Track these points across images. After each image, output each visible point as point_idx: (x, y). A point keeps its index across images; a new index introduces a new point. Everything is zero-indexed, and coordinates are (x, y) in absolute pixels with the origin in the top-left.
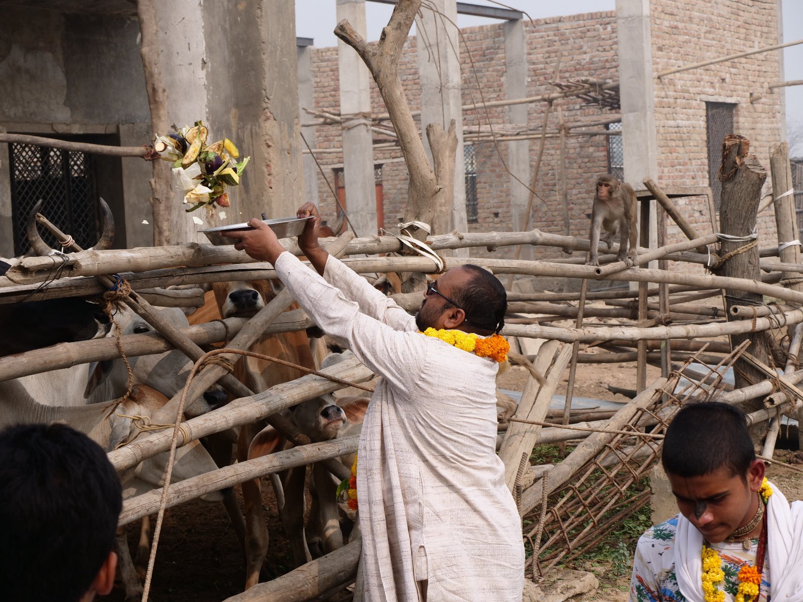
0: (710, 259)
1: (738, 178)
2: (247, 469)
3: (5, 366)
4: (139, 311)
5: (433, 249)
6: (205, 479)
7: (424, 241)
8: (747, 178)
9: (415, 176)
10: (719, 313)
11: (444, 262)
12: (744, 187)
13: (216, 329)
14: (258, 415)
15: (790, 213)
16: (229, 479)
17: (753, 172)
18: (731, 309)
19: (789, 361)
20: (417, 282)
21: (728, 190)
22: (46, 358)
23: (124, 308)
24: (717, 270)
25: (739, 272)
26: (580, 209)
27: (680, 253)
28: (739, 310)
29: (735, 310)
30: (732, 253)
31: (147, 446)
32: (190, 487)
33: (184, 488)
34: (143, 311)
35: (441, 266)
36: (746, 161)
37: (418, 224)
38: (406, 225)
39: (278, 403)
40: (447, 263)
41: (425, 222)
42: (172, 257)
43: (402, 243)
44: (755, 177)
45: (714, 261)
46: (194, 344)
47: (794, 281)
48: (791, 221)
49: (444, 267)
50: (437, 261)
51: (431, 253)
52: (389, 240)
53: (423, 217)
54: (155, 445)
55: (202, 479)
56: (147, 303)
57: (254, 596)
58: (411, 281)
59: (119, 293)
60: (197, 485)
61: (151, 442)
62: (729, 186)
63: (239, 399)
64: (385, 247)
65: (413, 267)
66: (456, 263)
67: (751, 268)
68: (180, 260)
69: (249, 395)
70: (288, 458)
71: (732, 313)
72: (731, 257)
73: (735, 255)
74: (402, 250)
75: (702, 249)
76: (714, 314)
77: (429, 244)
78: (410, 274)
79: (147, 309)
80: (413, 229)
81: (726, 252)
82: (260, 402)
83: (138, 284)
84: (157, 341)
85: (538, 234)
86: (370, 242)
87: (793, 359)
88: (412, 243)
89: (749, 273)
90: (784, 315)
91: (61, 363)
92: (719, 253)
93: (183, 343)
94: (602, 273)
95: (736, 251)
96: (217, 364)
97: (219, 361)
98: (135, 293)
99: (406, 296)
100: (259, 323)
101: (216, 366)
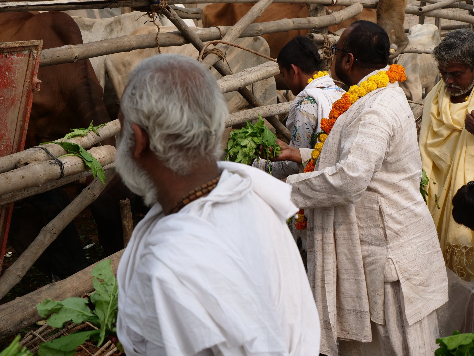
3: (95, 47)
13: (211, 33)
14: (240, 86)
20: (319, 10)
22: (118, 44)
34: (173, 18)
39: (250, 79)
46: (200, 40)
49: (336, 2)
56: (175, 13)
58: (316, 9)
59: (160, 5)
63: (225, 76)
65: (319, 0)
70: (254, 114)
78: (315, 5)
79: (176, 17)
82: (240, 79)
84: (179, 37)
91: (127, 48)
93: (195, 39)
94: (423, 10)
96: (215, 53)
97: (216, 52)
98: (169, 6)
99: (315, 18)
100: (238, 30)
101: (214, 54)
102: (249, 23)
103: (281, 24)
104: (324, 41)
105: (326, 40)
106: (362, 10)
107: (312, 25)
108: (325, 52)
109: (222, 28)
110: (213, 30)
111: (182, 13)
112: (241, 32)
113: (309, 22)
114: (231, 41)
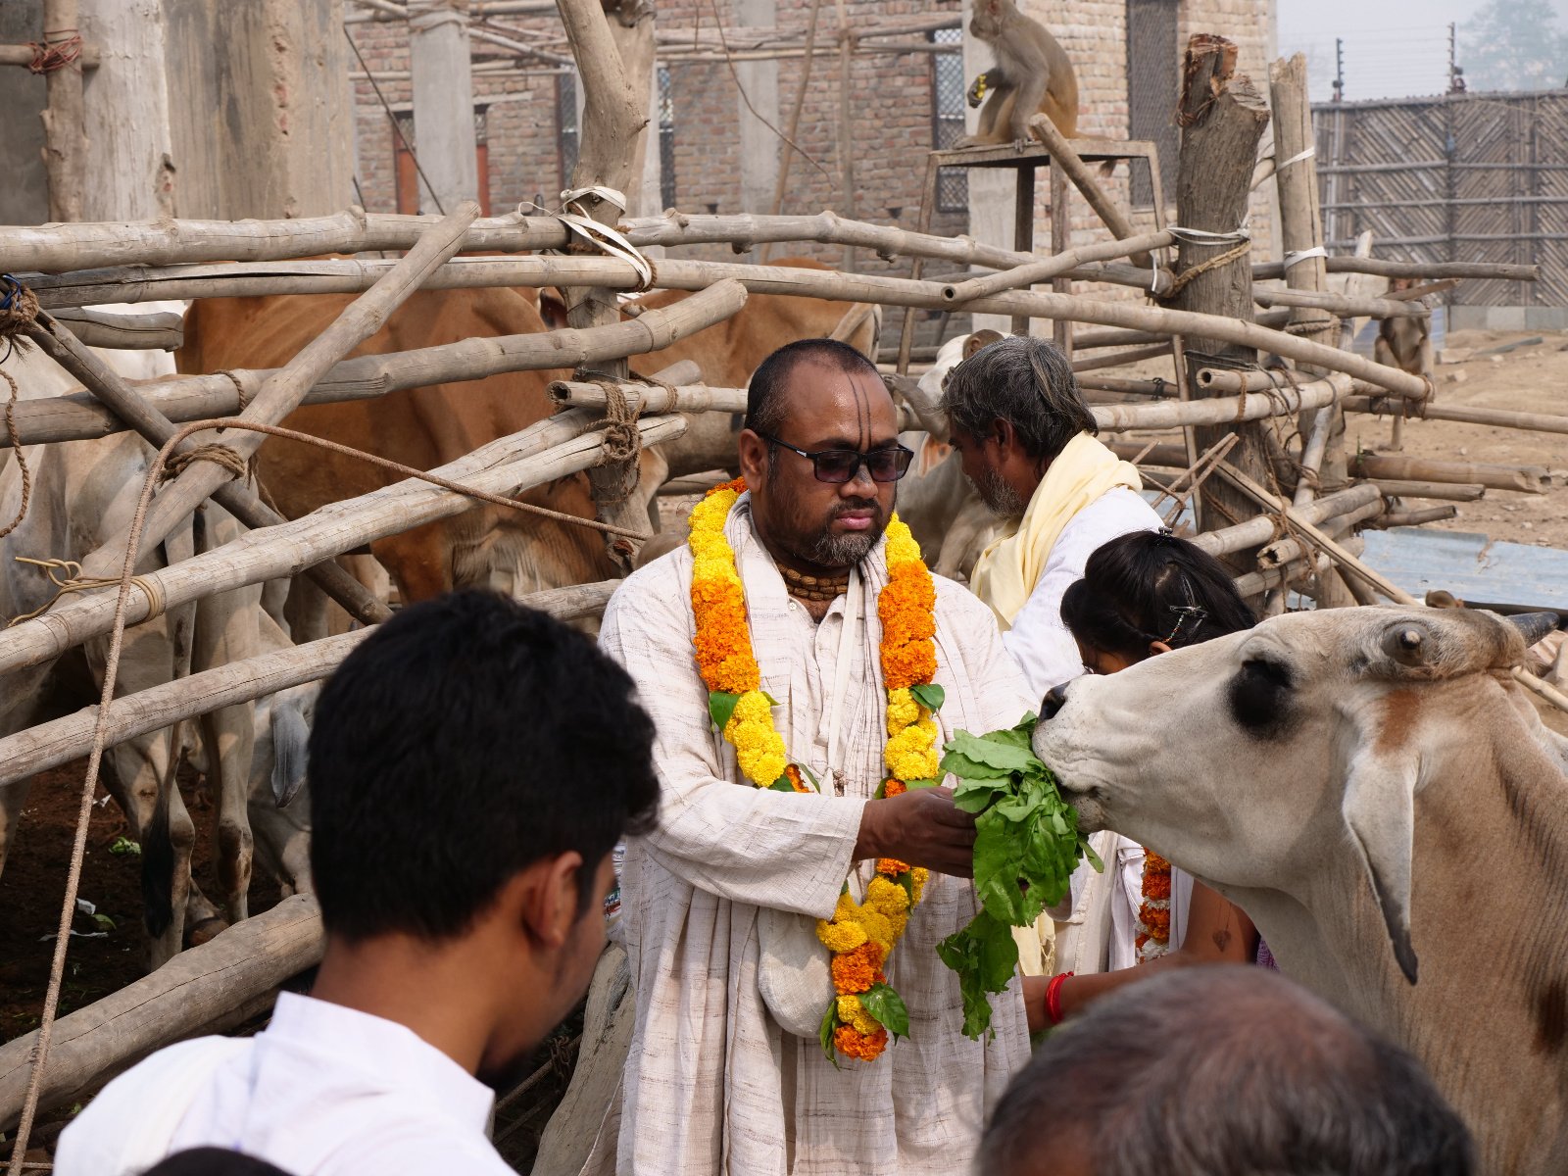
0: (1157, 278)
1: (1214, 121)
2: (276, 668)
4: (56, 350)
5: (636, 245)
6: (193, 687)
7: (612, 225)
8: (1233, 120)
9: (596, 96)
10: (1166, 389)
11: (653, 269)
12: (1225, 138)
14: (296, 562)
15: (1307, 193)
16: (239, 689)
17: (1243, 108)
18: (1199, 375)
19: (1304, 482)
20: (599, 308)
21: (1195, 143)
23: (24, 344)
24: (1168, 299)
25: (1214, 305)
26: (877, 200)
27: (1098, 263)
28: (1214, 378)
29: (1207, 377)
30: (1200, 268)
31: (77, 618)
32: (164, 702)
33: (154, 703)
34: (63, 352)
35: (647, 276)
36: (1231, 86)
37: (600, 191)
38: (580, 192)
39: (336, 539)
40: (659, 271)
41: (615, 187)
42: (121, 244)
43: (569, 230)
44: (1248, 120)
45: (1164, 284)
46: (164, 419)
47: (1312, 326)
48: (1308, 209)
49: (654, 278)
50: (640, 267)
51: (626, 250)
52: (545, 225)
53: (612, 179)
54: (93, 617)
55: (189, 686)
56: (70, 335)
57: (290, 919)
58: (589, 304)
59: (15, 313)
60: (177, 699)
61: (86, 611)
62: (1196, 135)
63: (257, 530)
64: (537, 239)
65: (593, 276)
66: (676, 271)
67: (1236, 297)
68: (135, 250)
69: (274, 523)
71: (1201, 382)
72: (1198, 275)
73: (1205, 271)
74: (569, 244)
75: (1141, 259)
76: (1158, 391)
77: (623, 231)
78: (586, 290)
79: (72, 347)
80: (591, 202)
81: (1189, 266)
82: (298, 538)
83: (53, 298)
84: (91, 413)
85: (831, 221)
86: (509, 226)
87: (1310, 477)
88: (589, 230)
89: (1232, 307)
90: (1297, 391)
92: (1175, 268)
93: (143, 416)
94: (956, 296)
95: (1207, 264)
96: (212, 460)
97: (215, 455)
98: (47, 314)
99: (580, 334)
100: (295, 381)
101: (211, 464)
102: (335, 358)
103: (459, 355)
104: (606, 404)
105: (613, 404)
106: (742, 303)
107: (566, 355)
108: (609, 441)
109: (245, 376)
110: (215, 385)
111: (106, 330)
112: (306, 390)
113: (559, 346)
114: (270, 419)
